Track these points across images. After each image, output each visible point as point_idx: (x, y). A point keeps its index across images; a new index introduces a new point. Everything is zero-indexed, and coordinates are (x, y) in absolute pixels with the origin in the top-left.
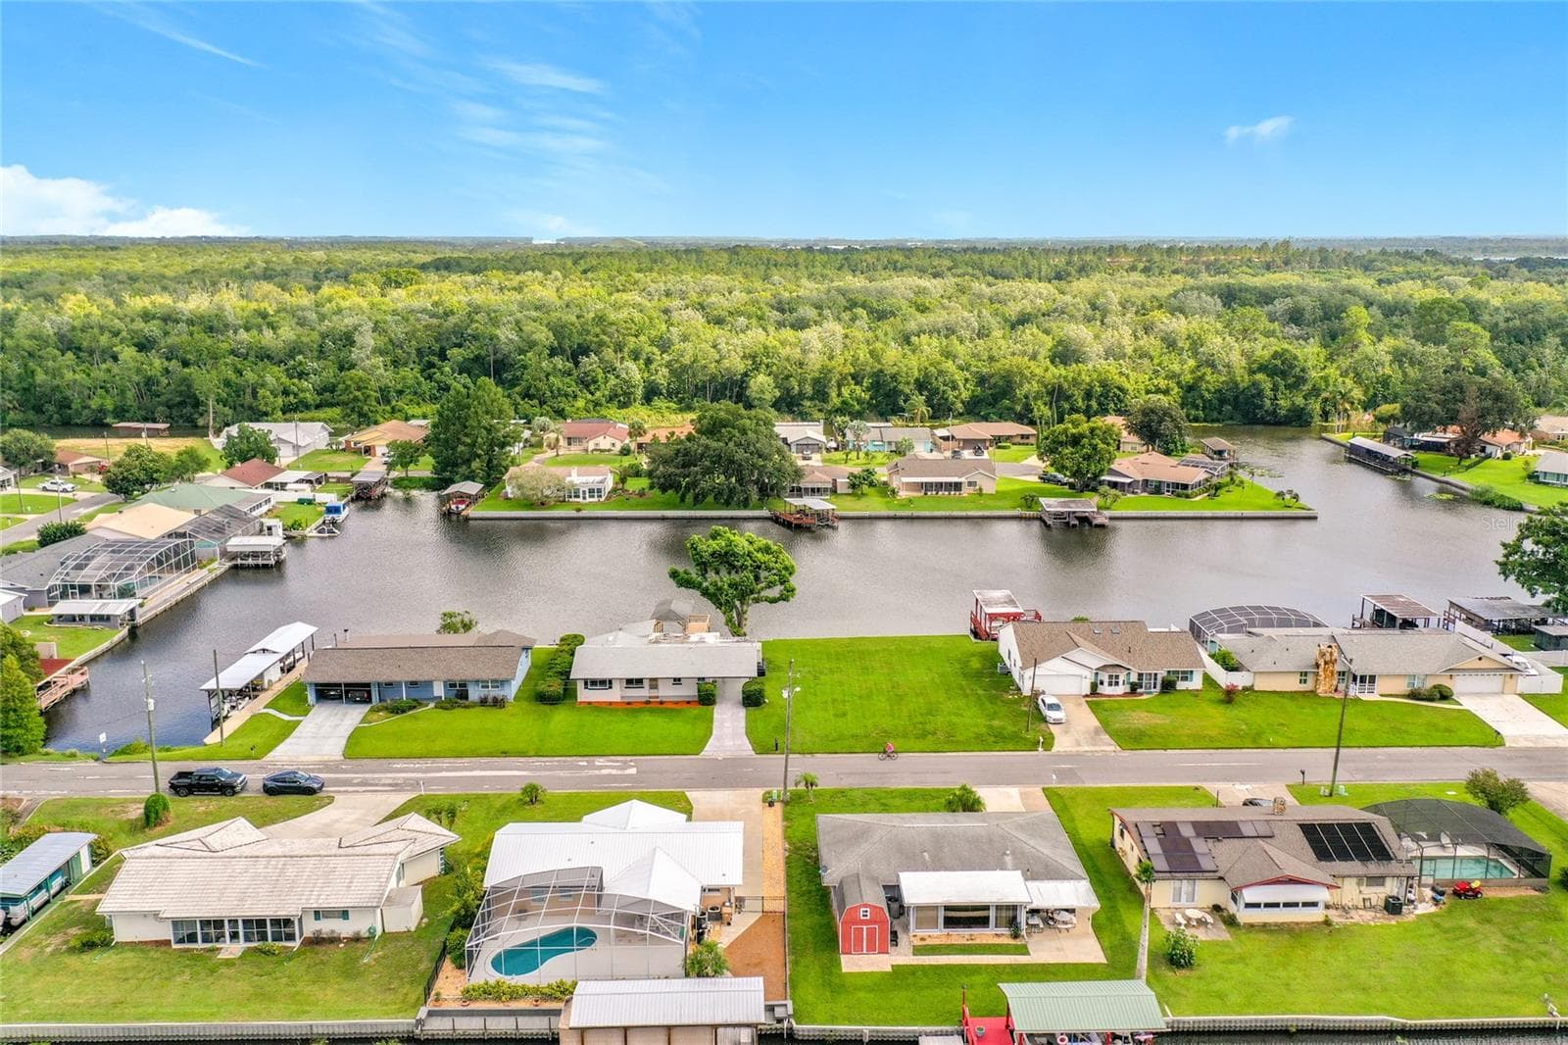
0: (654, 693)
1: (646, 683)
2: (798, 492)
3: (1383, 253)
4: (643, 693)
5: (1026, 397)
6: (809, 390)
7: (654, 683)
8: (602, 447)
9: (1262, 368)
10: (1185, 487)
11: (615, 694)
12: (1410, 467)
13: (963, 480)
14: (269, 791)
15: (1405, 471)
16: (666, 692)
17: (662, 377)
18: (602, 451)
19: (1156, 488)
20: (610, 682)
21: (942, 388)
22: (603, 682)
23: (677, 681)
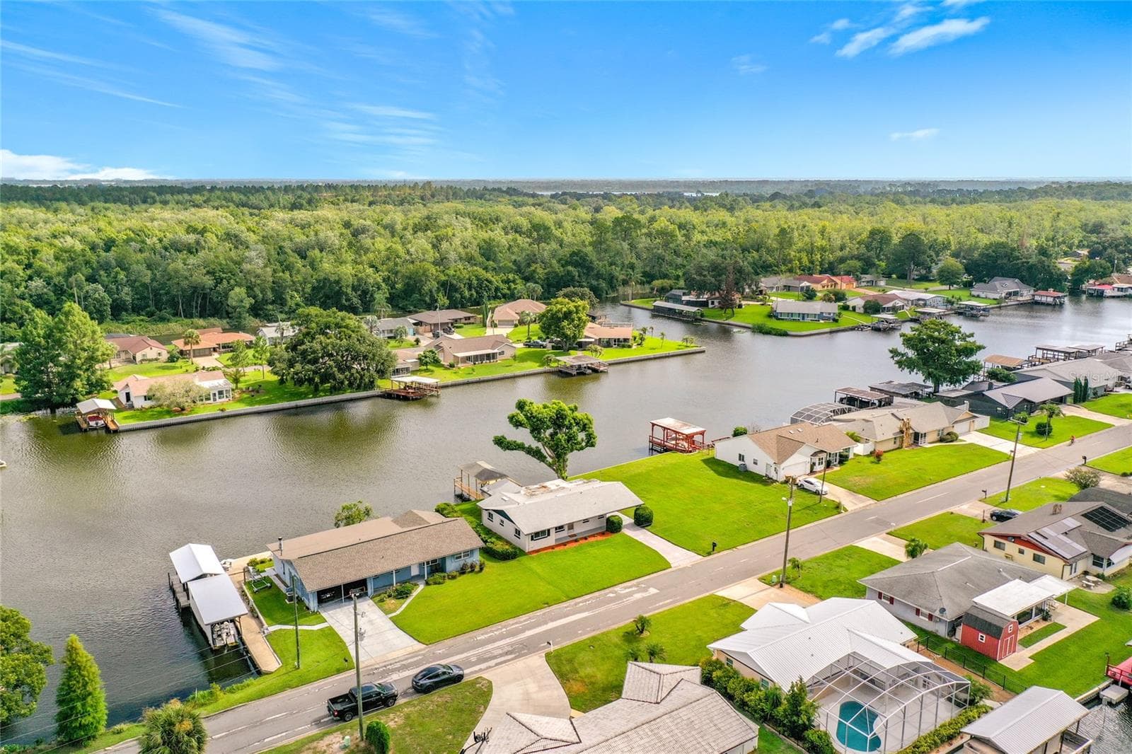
0: (572, 532)
1: (566, 528)
2: (397, 372)
3: (485, 189)
4: (564, 534)
5: (431, 291)
6: (270, 295)
7: (571, 526)
8: (149, 357)
9: (567, 263)
10: (626, 340)
11: (550, 541)
12: (699, 317)
13: (496, 351)
14: (420, 689)
15: (697, 320)
16: (578, 530)
17: (126, 295)
18: (150, 360)
19: (608, 344)
20: (549, 530)
21: (371, 289)
22: (543, 532)
23: (586, 521)
